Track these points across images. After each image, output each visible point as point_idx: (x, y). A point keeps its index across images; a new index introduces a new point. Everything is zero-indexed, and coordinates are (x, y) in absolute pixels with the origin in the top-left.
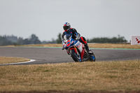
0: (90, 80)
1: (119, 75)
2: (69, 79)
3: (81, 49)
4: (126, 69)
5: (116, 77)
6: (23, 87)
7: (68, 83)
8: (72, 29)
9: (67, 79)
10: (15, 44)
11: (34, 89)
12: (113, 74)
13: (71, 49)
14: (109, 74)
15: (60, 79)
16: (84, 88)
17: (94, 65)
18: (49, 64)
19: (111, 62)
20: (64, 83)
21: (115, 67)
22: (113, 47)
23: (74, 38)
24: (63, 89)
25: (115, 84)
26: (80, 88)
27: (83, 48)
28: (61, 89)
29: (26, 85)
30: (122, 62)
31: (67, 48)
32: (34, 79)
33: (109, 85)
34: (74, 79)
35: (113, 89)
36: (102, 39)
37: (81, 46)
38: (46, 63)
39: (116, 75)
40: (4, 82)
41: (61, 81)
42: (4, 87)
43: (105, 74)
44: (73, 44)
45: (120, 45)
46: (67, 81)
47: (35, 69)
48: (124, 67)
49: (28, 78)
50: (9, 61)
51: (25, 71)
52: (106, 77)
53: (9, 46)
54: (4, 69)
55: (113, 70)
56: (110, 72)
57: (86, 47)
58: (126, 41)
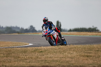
0: (72, 58)
1: (93, 55)
2: (57, 57)
3: (55, 36)
4: (98, 51)
5: (91, 56)
6: (24, 63)
7: (57, 61)
8: (49, 22)
9: (56, 57)
10: (18, 33)
11: (32, 65)
12: (89, 54)
13: (49, 37)
14: (86, 54)
15: (50, 57)
16: (68, 64)
17: (75, 48)
18: (42, 47)
19: (87, 45)
20: (53, 61)
21: (90, 49)
22: (89, 34)
23: (50, 28)
24: (53, 65)
25: (90, 61)
26: (65, 64)
27: (57, 36)
28: (51, 65)
29: (27, 62)
30: (95, 46)
31: (45, 36)
32: (32, 58)
33: (86, 62)
34: (61, 58)
35: (89, 65)
36: (81, 28)
37: (55, 34)
38: (41, 46)
39: (91, 54)
40: (10, 60)
41: (51, 59)
42: (11, 64)
43: (83, 54)
44: (50, 33)
45: (94, 33)
46: (56, 59)
47: (33, 51)
48: (97, 49)
49: (28, 57)
50: (14, 44)
51: (25, 52)
52: (84, 56)
53: (14, 34)
54: (10, 51)
55: (89, 51)
56: (87, 53)
57: (60, 35)
58: (98, 30)
